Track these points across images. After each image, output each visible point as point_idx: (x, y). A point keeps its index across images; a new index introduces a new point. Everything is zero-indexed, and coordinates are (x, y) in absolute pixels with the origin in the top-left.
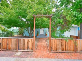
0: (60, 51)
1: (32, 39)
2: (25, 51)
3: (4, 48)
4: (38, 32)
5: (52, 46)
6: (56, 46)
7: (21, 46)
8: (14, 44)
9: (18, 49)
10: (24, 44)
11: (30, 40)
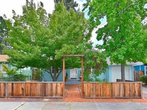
0: (94, 96)
1: (61, 83)
2: (53, 97)
3: (27, 95)
4: (67, 75)
5: (84, 91)
6: (89, 91)
7: (48, 91)
8: (40, 89)
9: (44, 95)
10: (52, 89)
11: (59, 85)
